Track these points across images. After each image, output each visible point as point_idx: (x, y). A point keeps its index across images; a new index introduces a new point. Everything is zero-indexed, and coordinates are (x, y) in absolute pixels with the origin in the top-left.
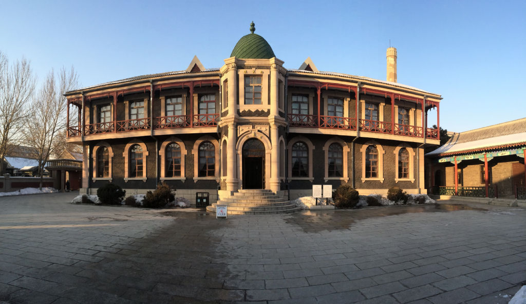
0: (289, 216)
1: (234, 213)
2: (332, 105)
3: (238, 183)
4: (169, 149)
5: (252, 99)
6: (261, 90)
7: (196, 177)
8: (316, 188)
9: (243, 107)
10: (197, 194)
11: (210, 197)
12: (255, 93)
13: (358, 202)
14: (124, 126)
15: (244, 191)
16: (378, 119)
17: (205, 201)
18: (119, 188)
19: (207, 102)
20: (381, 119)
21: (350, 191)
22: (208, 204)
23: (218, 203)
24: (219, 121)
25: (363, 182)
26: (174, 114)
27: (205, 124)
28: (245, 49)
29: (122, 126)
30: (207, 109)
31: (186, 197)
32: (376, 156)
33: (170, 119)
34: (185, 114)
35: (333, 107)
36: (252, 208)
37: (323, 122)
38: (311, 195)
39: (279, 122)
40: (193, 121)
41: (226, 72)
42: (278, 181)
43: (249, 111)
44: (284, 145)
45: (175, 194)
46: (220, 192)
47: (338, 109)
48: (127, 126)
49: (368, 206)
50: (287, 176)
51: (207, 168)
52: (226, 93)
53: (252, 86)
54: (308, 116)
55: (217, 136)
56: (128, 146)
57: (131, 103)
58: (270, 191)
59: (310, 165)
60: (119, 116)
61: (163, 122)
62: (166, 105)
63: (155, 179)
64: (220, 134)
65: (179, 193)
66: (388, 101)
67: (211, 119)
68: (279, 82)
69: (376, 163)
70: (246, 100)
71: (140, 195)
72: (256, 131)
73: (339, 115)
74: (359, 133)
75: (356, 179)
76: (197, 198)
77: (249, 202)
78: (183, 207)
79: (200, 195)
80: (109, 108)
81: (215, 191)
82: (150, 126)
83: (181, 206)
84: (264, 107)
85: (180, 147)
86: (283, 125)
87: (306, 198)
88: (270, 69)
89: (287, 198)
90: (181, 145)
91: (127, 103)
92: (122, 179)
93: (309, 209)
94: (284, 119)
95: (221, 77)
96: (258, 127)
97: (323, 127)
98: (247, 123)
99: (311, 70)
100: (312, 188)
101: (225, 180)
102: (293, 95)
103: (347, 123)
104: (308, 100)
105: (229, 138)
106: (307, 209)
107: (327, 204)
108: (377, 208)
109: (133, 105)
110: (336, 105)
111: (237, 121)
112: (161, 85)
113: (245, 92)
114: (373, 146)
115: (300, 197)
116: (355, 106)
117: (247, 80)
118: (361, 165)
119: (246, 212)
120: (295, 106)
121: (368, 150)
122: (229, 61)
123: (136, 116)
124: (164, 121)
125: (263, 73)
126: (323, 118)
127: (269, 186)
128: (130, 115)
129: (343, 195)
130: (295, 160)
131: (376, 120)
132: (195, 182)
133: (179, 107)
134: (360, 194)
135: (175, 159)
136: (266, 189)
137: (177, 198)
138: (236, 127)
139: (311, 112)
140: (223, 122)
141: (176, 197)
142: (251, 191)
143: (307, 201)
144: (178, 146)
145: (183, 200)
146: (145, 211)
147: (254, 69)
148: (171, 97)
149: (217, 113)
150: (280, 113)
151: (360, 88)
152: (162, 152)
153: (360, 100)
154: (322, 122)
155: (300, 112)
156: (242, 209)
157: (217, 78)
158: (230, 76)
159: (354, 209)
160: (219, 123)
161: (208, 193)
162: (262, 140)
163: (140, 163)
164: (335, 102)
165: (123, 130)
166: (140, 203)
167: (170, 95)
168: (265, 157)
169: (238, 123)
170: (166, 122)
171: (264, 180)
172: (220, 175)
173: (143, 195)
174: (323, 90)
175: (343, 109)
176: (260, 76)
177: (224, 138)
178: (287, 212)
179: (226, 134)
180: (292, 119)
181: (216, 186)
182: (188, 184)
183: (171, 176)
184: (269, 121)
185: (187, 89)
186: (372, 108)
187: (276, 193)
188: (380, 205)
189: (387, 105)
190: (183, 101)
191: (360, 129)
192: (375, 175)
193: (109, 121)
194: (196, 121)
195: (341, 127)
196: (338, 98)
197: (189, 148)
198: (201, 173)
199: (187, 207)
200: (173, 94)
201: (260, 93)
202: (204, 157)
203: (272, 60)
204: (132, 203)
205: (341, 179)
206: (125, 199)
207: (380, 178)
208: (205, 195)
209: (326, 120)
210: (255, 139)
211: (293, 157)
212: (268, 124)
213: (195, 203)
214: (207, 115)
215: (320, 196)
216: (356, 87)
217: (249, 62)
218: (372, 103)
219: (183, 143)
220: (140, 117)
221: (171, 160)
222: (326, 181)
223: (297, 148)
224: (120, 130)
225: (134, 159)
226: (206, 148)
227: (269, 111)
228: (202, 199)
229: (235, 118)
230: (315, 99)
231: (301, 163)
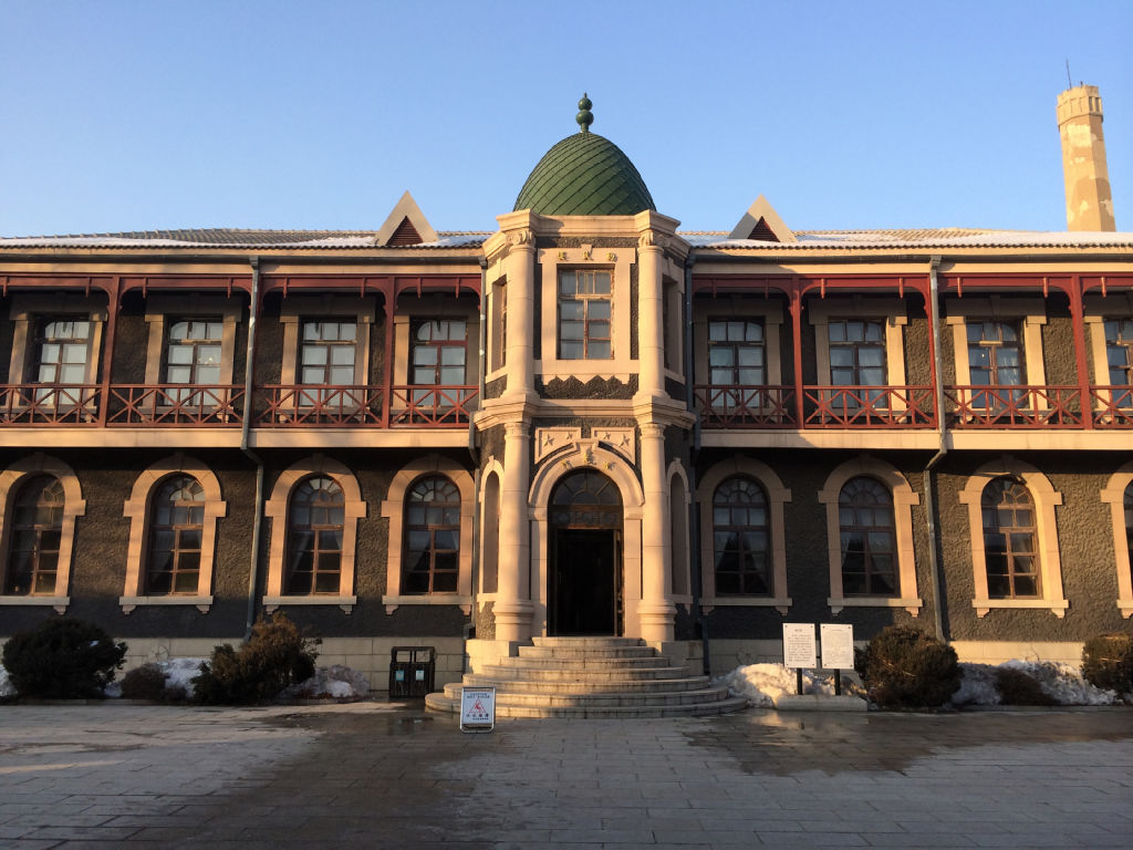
0: (702, 726)
1: (518, 713)
2: (843, 346)
3: (531, 615)
4: (301, 498)
5: (581, 341)
6: (609, 315)
7: (393, 595)
8: (796, 635)
9: (554, 369)
10: (394, 652)
11: (440, 663)
12: (589, 323)
13: (958, 688)
14: (140, 403)
15: (553, 642)
16: (1023, 377)
17: (420, 675)
18: (98, 633)
19: (440, 345)
20: (1036, 376)
21: (921, 645)
22: (430, 685)
23: (466, 681)
24: (476, 408)
25: (981, 613)
26: (327, 377)
27: (430, 416)
28: (561, 185)
29: (130, 405)
30: (438, 367)
31: (353, 663)
32: (1028, 516)
33: (313, 393)
34: (365, 383)
35: (849, 354)
36: (577, 698)
37: (816, 406)
38: (778, 658)
39: (666, 417)
40: (391, 404)
41: (504, 253)
42: (665, 610)
43: (573, 381)
44: (687, 489)
45: (316, 655)
46: (473, 646)
47: (868, 358)
48: (149, 402)
49: (1001, 703)
50: (698, 591)
51: (432, 565)
52: (501, 322)
53: (581, 302)
54: (763, 389)
55: (468, 459)
56: (148, 478)
57: (170, 322)
58: (640, 642)
59: (775, 554)
60: (122, 363)
61: (288, 404)
62: (302, 343)
63: (243, 602)
64: (478, 450)
65: (330, 653)
66: (1055, 304)
67: (451, 399)
68: (666, 285)
69: (1029, 541)
70: (564, 346)
71: (184, 661)
72: (594, 446)
73: (870, 379)
74: (946, 438)
75: (950, 603)
76: (395, 666)
77: (567, 676)
78: (343, 700)
79: (403, 657)
80: (82, 329)
81: (456, 642)
82: (240, 413)
83: (336, 693)
84: (617, 367)
85: (340, 492)
86: (682, 424)
87: (762, 667)
88: (636, 246)
89: (700, 666)
90: (347, 483)
91: (157, 322)
92: (111, 600)
93: (774, 708)
94: (683, 405)
95: (485, 268)
96: (601, 434)
97: (815, 423)
98: (565, 420)
99: (773, 238)
100: (779, 636)
101: (490, 605)
102: (713, 319)
103: (898, 404)
104: (764, 334)
105: (506, 467)
106: (767, 706)
107: (838, 692)
108: (1036, 712)
109: (180, 331)
110: (858, 346)
111: (533, 412)
112: (289, 277)
113: (560, 321)
114: (1012, 479)
115: (741, 664)
116: (927, 344)
117: (565, 279)
118: (966, 552)
119: (556, 712)
120: (719, 358)
121: (990, 497)
122: (511, 222)
123: (187, 372)
124: (291, 400)
125: (616, 259)
126: (815, 393)
127: (639, 627)
128: (165, 366)
129: (896, 659)
130: (724, 537)
131: (1014, 382)
132: (389, 610)
133: (344, 356)
134: (961, 660)
135: (321, 533)
136: (626, 635)
137: (323, 670)
138: (531, 432)
139: (775, 377)
140: (488, 413)
141: (319, 663)
142: (576, 642)
143: (768, 680)
144: (336, 487)
145: (343, 674)
146: (206, 715)
147: (586, 248)
148: (319, 320)
149: (469, 385)
150: (670, 386)
151: (941, 278)
152: (277, 507)
153: (943, 314)
154: (810, 407)
155: (736, 377)
156: (544, 701)
157: (476, 270)
158: (513, 267)
159: (945, 712)
160: (477, 417)
161: (433, 651)
162: (613, 474)
163: (193, 540)
164: (856, 333)
165: (135, 418)
166: (183, 691)
167: (319, 312)
168: (621, 531)
169: (536, 420)
170: (297, 402)
171: (620, 604)
172: (474, 590)
173: (198, 661)
174: (810, 300)
175: (885, 355)
176: (608, 268)
177: (492, 465)
178: (696, 714)
179: (499, 454)
180: (710, 400)
181: (460, 625)
182: (365, 618)
183: (305, 590)
184: (636, 413)
185: (375, 300)
186: (992, 341)
187: (659, 647)
188: (1050, 702)
189: (1055, 321)
190: (359, 335)
191: (952, 421)
192: (1028, 587)
193: (80, 381)
194: (399, 404)
195: (877, 422)
196: (865, 322)
197: (373, 495)
198: (411, 583)
199: (356, 699)
200: (326, 312)
201: (606, 323)
202: (424, 528)
203: (642, 220)
204: (151, 689)
205: (893, 602)
206: (120, 676)
207: (1052, 597)
208: (423, 657)
209: (824, 400)
210: (588, 472)
211: (716, 529)
212: (633, 422)
213: (387, 687)
214: (436, 387)
215: (811, 663)
216: (925, 276)
217: (573, 225)
218: (996, 322)
219: (353, 477)
220: (204, 378)
221: (307, 533)
222: (835, 611)
223: (732, 500)
224: (122, 419)
225: (169, 528)
226: (429, 497)
227: (634, 379)
228: (410, 669)
229: (527, 404)
230: (786, 330)
231: (746, 548)
